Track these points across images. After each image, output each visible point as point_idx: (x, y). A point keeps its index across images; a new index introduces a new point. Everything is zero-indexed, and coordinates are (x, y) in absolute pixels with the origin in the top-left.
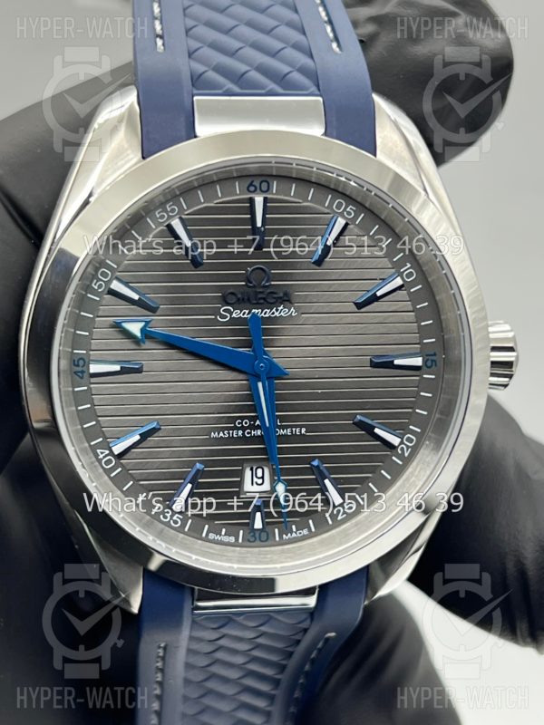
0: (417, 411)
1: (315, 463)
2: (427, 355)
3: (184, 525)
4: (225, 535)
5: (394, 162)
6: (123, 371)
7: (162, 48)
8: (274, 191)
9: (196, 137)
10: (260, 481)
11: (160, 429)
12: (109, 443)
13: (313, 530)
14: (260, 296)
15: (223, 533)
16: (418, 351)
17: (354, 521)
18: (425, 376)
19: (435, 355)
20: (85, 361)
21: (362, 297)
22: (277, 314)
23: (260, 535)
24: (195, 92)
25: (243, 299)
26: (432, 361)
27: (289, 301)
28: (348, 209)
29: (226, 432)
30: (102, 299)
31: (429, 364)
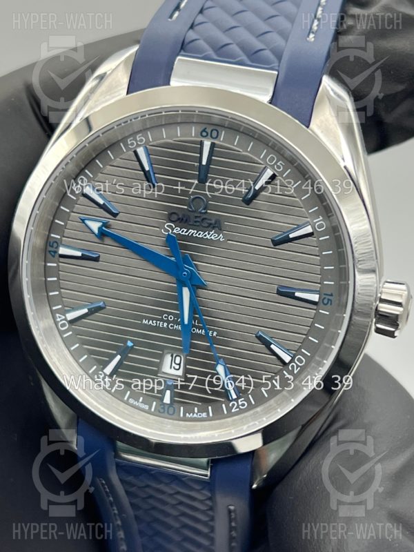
0: (310, 338)
2: (325, 294)
3: (111, 387)
4: (142, 402)
5: (322, 132)
8: (222, 139)
9: (169, 85)
10: (177, 367)
11: (105, 308)
12: (65, 310)
13: (211, 415)
14: (196, 219)
15: (140, 401)
16: (318, 289)
17: (242, 415)
19: (331, 295)
20: (58, 243)
21: (278, 236)
22: (208, 237)
23: (168, 409)
24: (182, 53)
25: (183, 220)
26: (329, 300)
27: (219, 228)
28: (278, 164)
29: (154, 321)
30: (78, 199)
31: (326, 301)
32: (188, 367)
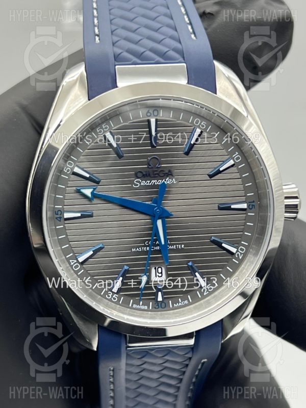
0: (245, 233)
1: (190, 264)
2: (249, 202)
3: (119, 300)
5: (226, 97)
6: (82, 217)
7: (99, 41)
8: (161, 115)
9: (117, 87)
10: (160, 275)
11: (104, 248)
12: (76, 256)
13: (191, 301)
14: (156, 173)
15: (141, 304)
16: (244, 200)
17: (213, 295)
18: (249, 214)
19: (254, 202)
20: (62, 212)
21: (212, 171)
23: (161, 304)
24: (116, 63)
25: (146, 175)
26: (252, 205)
27: (172, 175)
28: (202, 124)
29: (140, 248)
30: (69, 177)
31: (251, 207)
32: (169, 273)
